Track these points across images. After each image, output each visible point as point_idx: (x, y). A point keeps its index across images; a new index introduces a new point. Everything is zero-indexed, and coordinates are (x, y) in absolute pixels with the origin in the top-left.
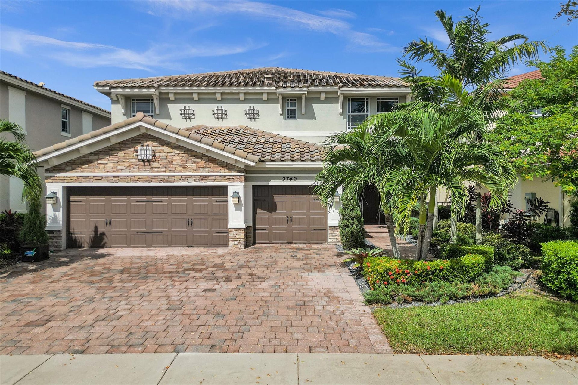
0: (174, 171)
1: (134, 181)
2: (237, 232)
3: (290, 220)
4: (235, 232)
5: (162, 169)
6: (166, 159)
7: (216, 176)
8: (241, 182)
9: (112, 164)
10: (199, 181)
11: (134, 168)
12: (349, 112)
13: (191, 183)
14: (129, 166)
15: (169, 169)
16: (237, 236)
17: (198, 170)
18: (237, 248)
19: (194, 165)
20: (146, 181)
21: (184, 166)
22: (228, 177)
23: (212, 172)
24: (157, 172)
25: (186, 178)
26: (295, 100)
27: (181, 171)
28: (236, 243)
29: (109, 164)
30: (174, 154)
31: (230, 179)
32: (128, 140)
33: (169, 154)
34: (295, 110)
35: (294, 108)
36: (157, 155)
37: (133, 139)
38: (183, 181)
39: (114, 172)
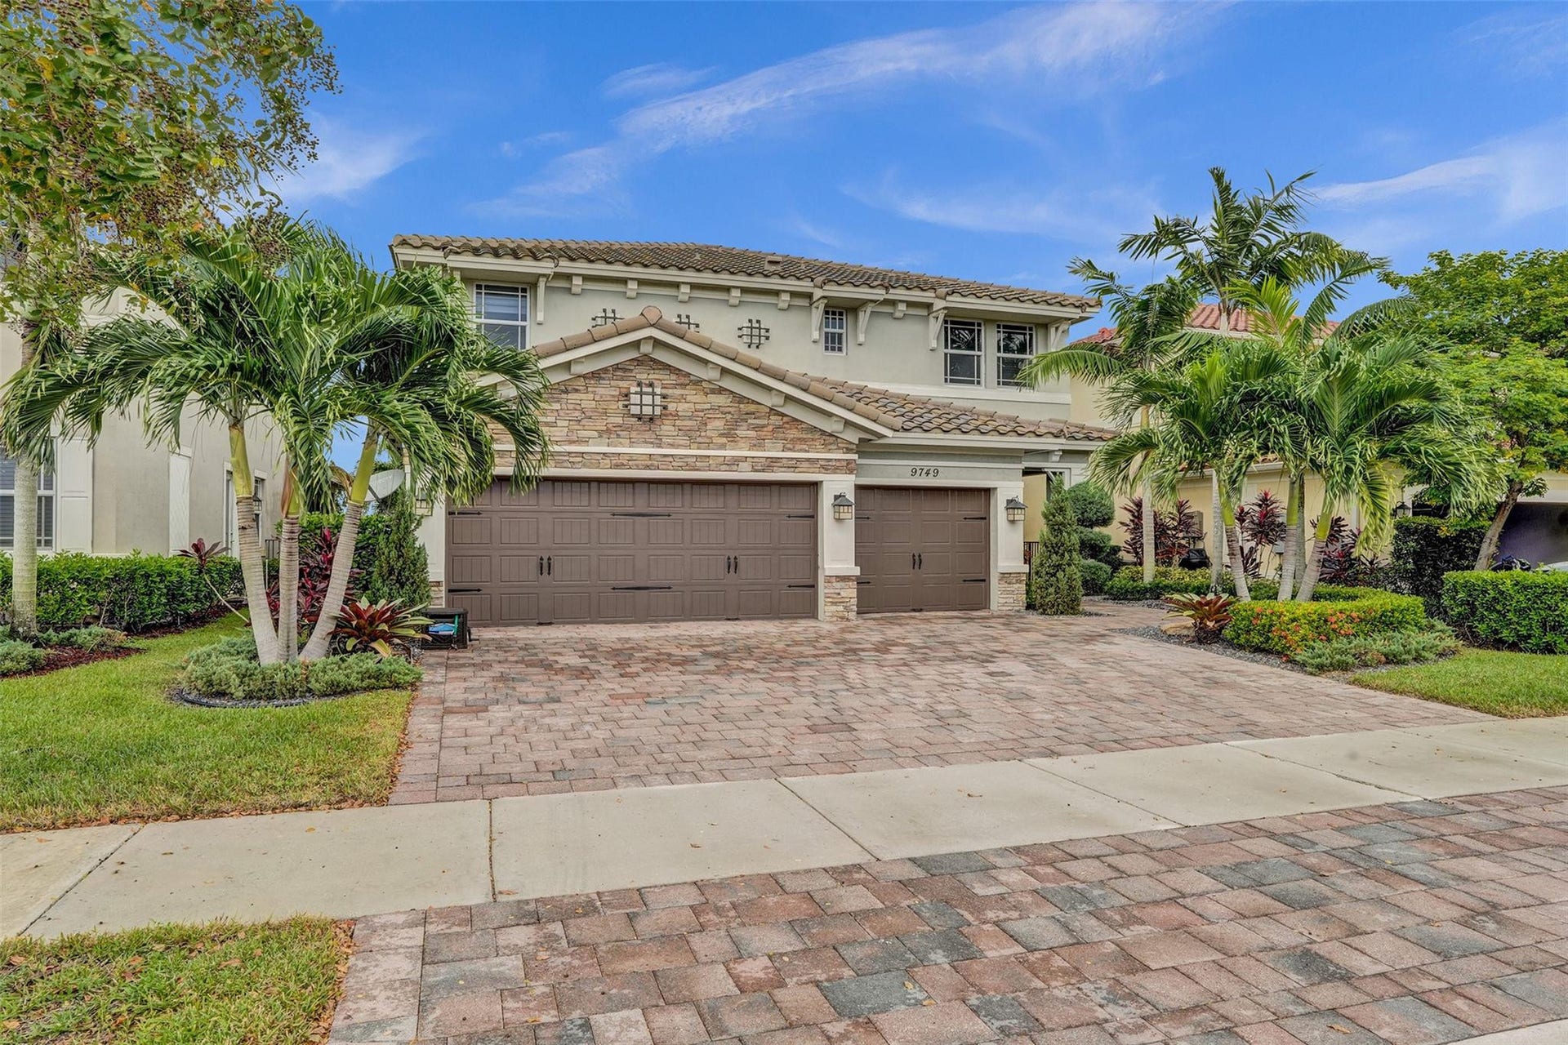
0: (709, 445)
1: (617, 466)
2: (842, 584)
3: (917, 561)
4: (838, 585)
5: (684, 440)
6: (690, 418)
7: (798, 460)
8: (851, 473)
9: (566, 423)
10: (763, 470)
11: (618, 436)
12: (946, 347)
13: (745, 474)
14: (608, 431)
15: (699, 440)
16: (843, 594)
17: (758, 444)
18: (842, 618)
19: (752, 433)
20: (647, 467)
21: (730, 435)
22: (823, 463)
23: (790, 449)
24: (672, 446)
25: (735, 462)
26: (841, 314)
27: (723, 447)
28: (841, 608)
29: (560, 423)
30: (708, 406)
31: (828, 467)
32: (605, 370)
33: (698, 407)
34: (840, 335)
35: (840, 331)
36: (672, 407)
37: (617, 367)
38: (727, 468)
39: (571, 442)
